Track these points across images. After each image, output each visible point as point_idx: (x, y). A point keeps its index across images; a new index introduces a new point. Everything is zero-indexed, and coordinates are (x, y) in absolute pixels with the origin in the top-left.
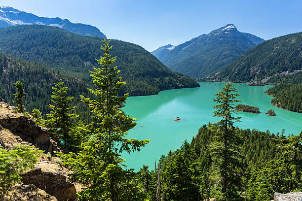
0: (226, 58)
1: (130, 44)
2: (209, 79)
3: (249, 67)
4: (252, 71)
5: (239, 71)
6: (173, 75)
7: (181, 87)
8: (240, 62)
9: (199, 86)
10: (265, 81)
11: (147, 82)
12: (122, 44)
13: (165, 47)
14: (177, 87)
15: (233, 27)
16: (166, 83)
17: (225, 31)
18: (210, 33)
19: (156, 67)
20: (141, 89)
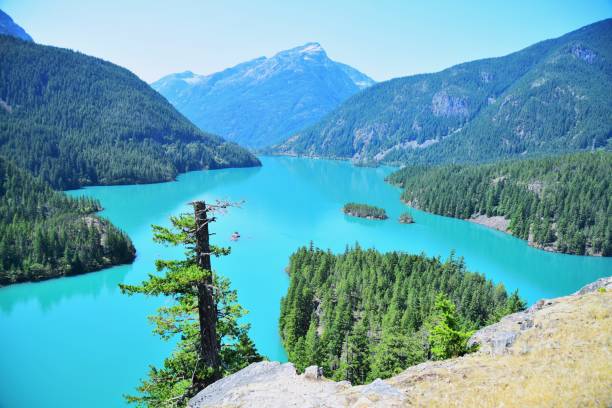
0: (306, 108)
1: (102, 62)
2: (276, 150)
3: (351, 129)
4: (357, 138)
5: (334, 136)
6: (207, 139)
7: (224, 166)
8: (336, 120)
9: (259, 164)
10: (379, 157)
11: (150, 153)
12: (85, 61)
13: (178, 75)
14: (214, 166)
15: (318, 49)
16: (190, 156)
17: (304, 54)
18: (276, 57)
19: (167, 119)
20: (136, 168)
